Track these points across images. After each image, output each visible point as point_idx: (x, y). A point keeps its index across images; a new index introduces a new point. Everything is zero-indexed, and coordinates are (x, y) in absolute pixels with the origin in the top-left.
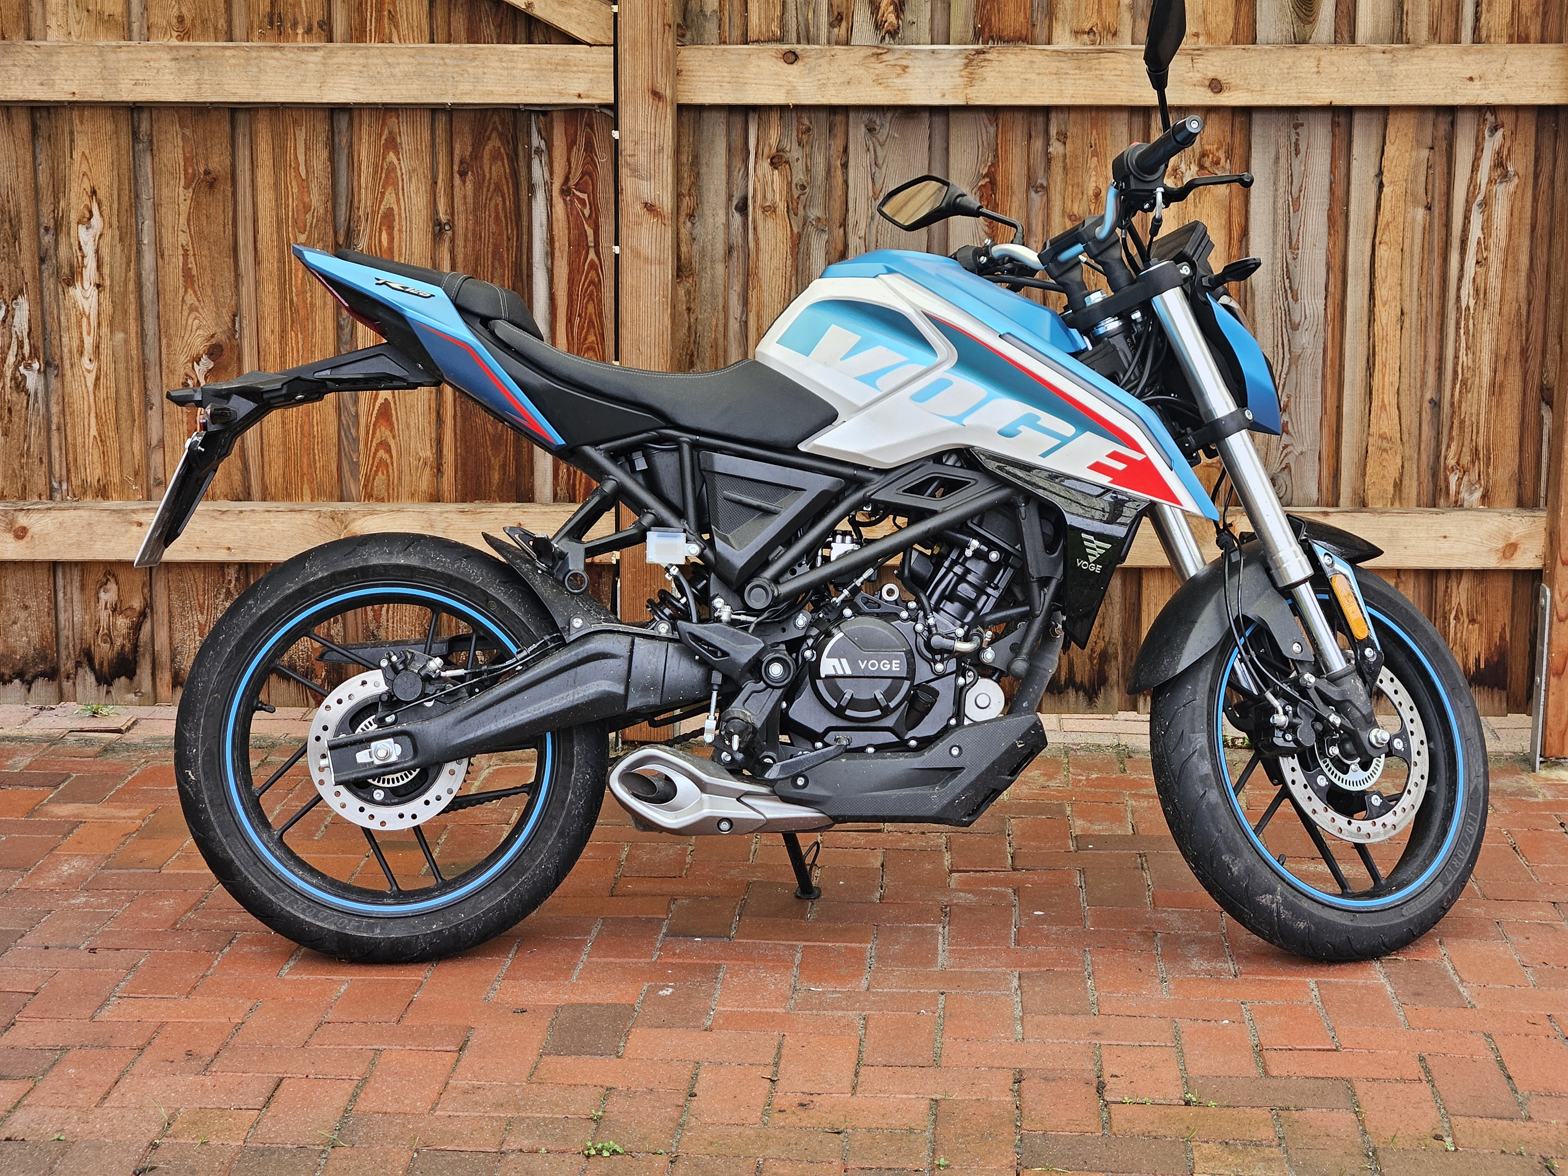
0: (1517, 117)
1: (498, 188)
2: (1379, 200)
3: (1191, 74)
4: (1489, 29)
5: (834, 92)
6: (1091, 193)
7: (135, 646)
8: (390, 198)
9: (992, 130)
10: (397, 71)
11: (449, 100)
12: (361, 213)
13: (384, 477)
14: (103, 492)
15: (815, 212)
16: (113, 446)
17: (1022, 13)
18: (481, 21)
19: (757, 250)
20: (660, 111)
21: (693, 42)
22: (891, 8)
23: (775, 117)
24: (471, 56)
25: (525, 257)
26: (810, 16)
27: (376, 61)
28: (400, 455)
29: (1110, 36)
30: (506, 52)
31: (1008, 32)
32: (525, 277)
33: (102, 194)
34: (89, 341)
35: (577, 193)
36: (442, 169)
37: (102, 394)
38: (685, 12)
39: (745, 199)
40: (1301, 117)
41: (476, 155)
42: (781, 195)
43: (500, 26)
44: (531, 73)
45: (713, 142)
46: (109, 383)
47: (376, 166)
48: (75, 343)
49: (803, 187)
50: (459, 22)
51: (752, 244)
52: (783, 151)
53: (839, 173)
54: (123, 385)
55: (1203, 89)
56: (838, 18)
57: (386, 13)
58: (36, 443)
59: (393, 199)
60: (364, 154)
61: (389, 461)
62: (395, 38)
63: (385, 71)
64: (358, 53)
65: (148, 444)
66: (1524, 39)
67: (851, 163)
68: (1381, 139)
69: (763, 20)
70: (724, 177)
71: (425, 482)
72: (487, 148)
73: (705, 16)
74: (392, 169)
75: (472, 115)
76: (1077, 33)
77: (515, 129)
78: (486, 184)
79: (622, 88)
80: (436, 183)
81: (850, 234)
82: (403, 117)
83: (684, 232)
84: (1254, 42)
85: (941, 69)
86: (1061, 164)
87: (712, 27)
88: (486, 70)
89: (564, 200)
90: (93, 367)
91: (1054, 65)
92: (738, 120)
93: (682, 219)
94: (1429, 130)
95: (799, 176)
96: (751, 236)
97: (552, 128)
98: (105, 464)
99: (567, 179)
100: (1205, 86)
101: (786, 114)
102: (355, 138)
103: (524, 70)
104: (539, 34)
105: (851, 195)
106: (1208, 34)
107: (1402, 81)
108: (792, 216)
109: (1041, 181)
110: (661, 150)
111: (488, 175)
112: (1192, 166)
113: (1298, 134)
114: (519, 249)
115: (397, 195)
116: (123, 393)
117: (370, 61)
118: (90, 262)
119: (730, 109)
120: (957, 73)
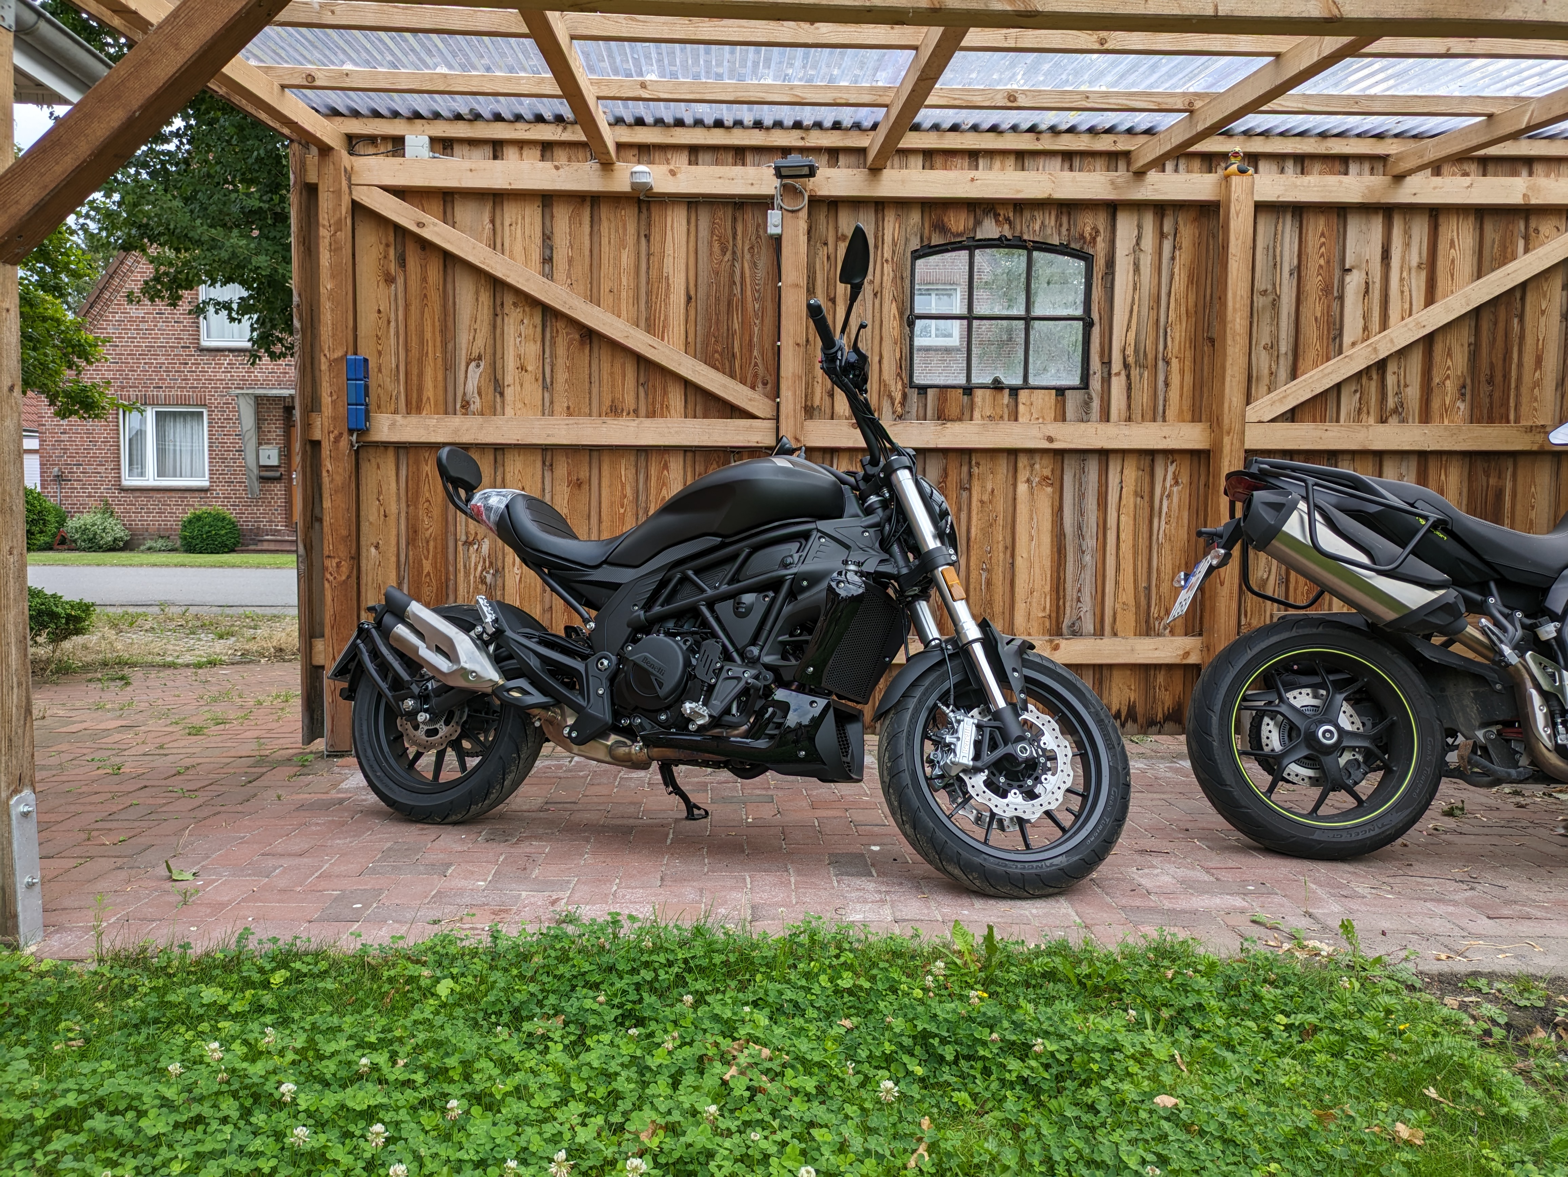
0: (1184, 455)
2: (1121, 494)
4: (1169, 416)
9: (945, 460)
11: (695, 444)
17: (958, 408)
18: (710, 410)
21: (812, 419)
23: (845, 454)
29: (998, 419)
30: (724, 422)
31: (952, 416)
38: (806, 406)
40: (1088, 455)
43: (718, 411)
44: (735, 432)
47: (658, 476)
50: (700, 411)
57: (665, 404)
60: (652, 470)
62: (670, 416)
63: (664, 430)
64: (653, 422)
66: (1183, 420)
68: (1121, 464)
74: (665, 478)
75: (706, 451)
76: (983, 416)
77: (723, 458)
82: (672, 452)
84: (1065, 420)
85: (926, 432)
86: (976, 478)
88: (714, 431)
91: (974, 430)
92: (829, 455)
94: (1143, 461)
100: (1045, 440)
102: (649, 462)
103: (731, 431)
104: (738, 415)
106: (1045, 417)
113: (1085, 462)
117: (657, 426)
119: (826, 449)
120: (932, 433)
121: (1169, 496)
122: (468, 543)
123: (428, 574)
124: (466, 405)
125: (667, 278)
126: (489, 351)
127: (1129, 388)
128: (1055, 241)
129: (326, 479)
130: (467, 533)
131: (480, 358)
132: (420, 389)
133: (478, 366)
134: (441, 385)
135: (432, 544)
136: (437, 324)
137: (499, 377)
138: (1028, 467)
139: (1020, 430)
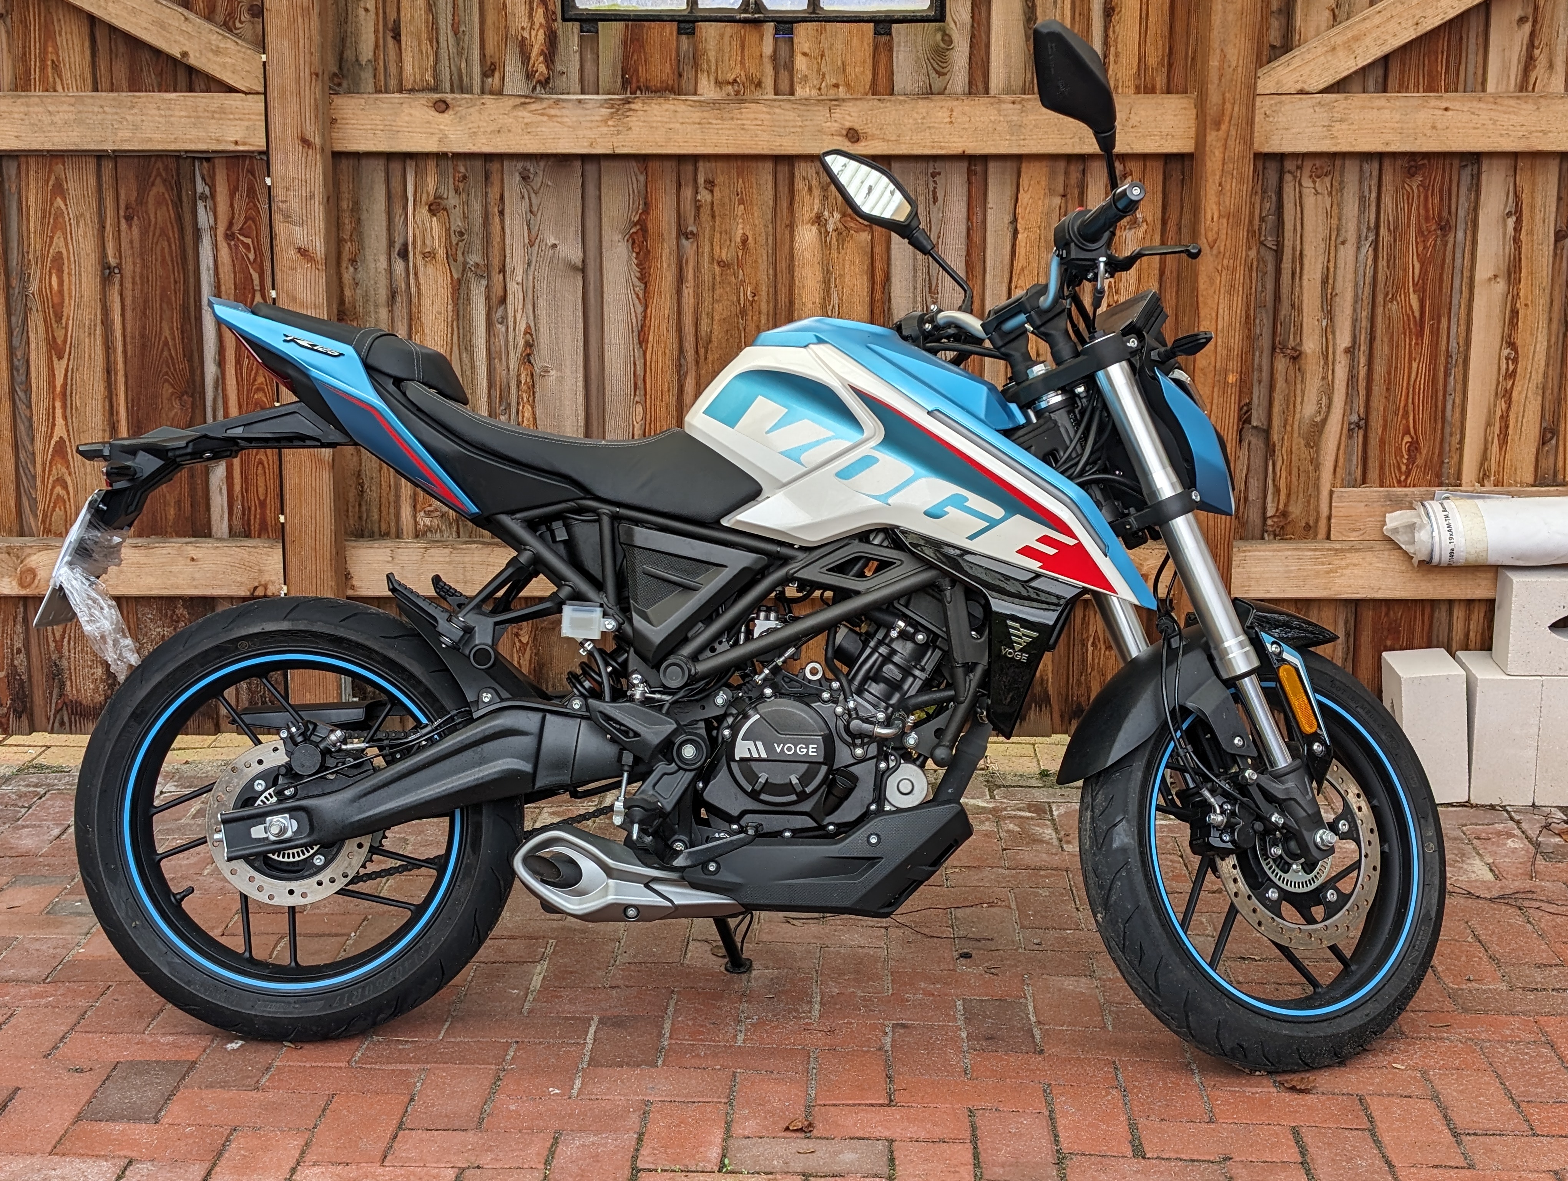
0: (1145, 165)
1: (163, 232)
2: (1014, 246)
3: (829, 124)
4: (1117, 80)
5: (484, 141)
6: (738, 240)
8: (58, 242)
9: (642, 178)
10: (56, 119)
11: (109, 147)
12: (31, 256)
13: (62, 513)
15: (474, 258)
17: (668, 65)
18: (142, 70)
19: (419, 295)
20: (309, 158)
21: (349, 92)
22: (541, 58)
23: (431, 165)
24: (129, 104)
25: (192, 300)
26: (463, 65)
27: (37, 109)
28: (76, 492)
29: (753, 88)
30: (164, 100)
31: (655, 83)
32: (193, 320)
35: (242, 238)
36: (110, 213)
38: (341, 60)
39: (406, 245)
40: (939, 166)
41: (141, 201)
42: (440, 241)
43: (161, 74)
44: (188, 120)
45: (372, 188)
47: (44, 211)
49: (462, 234)
50: (121, 71)
51: (413, 289)
52: (441, 198)
53: (497, 220)
55: (840, 138)
56: (490, 69)
57: (49, 63)
59: (62, 243)
60: (32, 200)
61: (66, 497)
62: (59, 87)
63: (46, 119)
64: (19, 101)
66: (1150, 90)
67: (507, 210)
68: (1014, 187)
69: (417, 70)
70: (384, 224)
72: (151, 193)
73: (360, 65)
74: (59, 214)
75: (136, 160)
76: (719, 84)
77: (178, 175)
78: (152, 228)
79: (272, 136)
80: (104, 227)
81: (508, 280)
82: (68, 162)
83: (347, 277)
84: (892, 93)
85: (588, 118)
86: (709, 212)
87: (367, 76)
88: (144, 118)
89: (229, 245)
91: (696, 116)
93: (344, 265)
94: (1061, 179)
95: (457, 223)
96: (412, 281)
97: (214, 174)
99: (231, 224)
100: (842, 135)
101: (443, 163)
102: (23, 184)
103: (181, 117)
104: (199, 83)
105: (508, 242)
106: (848, 86)
107: (1031, 130)
108: (451, 261)
109: (692, 228)
110: (312, 196)
111: (153, 220)
112: (835, 214)
113: (935, 182)
114: (186, 292)
115: (66, 239)
117: (31, 109)
119: (389, 157)
120: (605, 121)
127: (1031, 17)
138: (816, 192)
139: (791, 115)
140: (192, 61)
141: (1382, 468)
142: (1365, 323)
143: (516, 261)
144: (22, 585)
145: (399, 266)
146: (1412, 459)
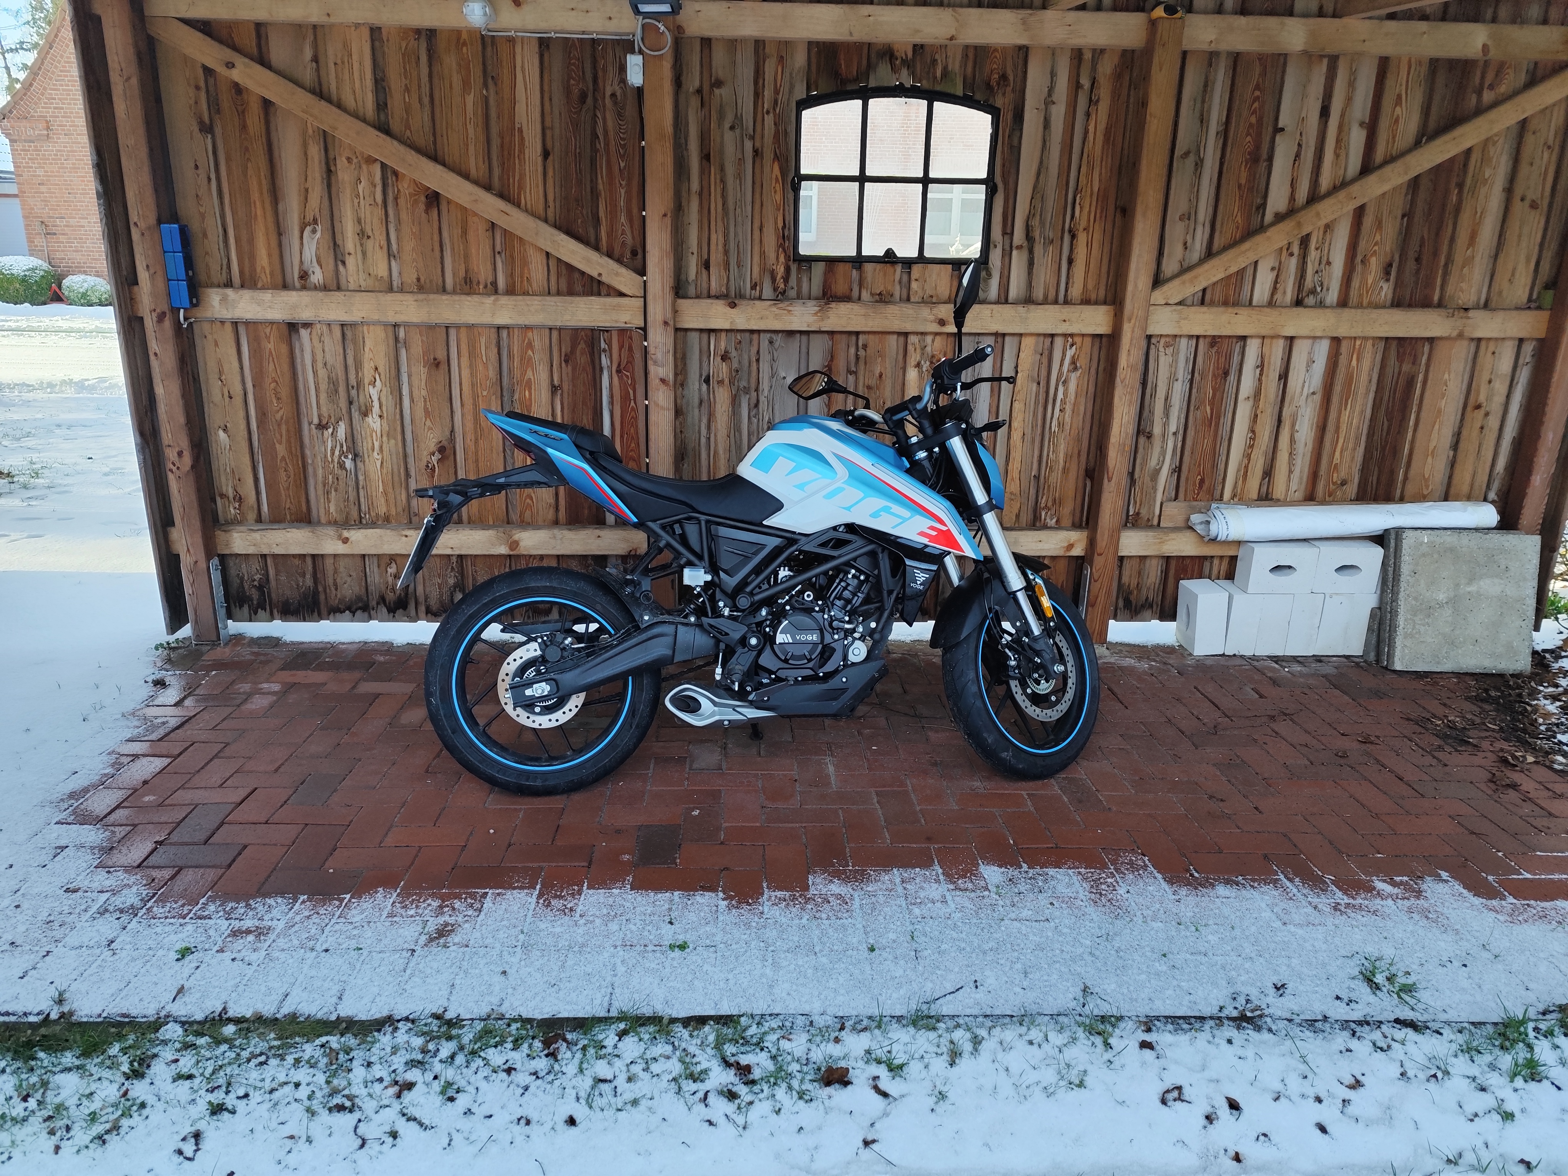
0: (1083, 339)
1: (585, 369)
3: (930, 316)
4: (1071, 298)
5: (754, 323)
6: (878, 375)
7: (407, 594)
8: (529, 374)
9: (831, 343)
10: (532, 310)
11: (558, 324)
12: (515, 381)
13: (530, 512)
14: (387, 519)
15: (743, 383)
16: (391, 497)
17: (846, 284)
18: (574, 283)
19: (715, 402)
20: (667, 331)
21: (685, 298)
22: (782, 280)
23: (723, 334)
24: (570, 303)
25: (598, 404)
26: (741, 285)
27: (521, 303)
28: (538, 502)
29: (889, 297)
30: (588, 301)
31: (839, 293)
32: (598, 413)
33: (381, 369)
34: (377, 444)
35: (625, 372)
36: (556, 359)
37: (385, 471)
38: (679, 282)
39: (708, 377)
40: (980, 338)
41: (573, 352)
42: (726, 375)
43: (586, 286)
44: (601, 310)
45: (692, 347)
46: (388, 465)
47: (522, 357)
48: (370, 445)
49: (737, 371)
50: (563, 284)
51: (712, 400)
52: (727, 352)
53: (755, 364)
54: (395, 467)
55: (935, 324)
56: (755, 287)
57: (525, 282)
58: (352, 495)
59: (531, 374)
60: (515, 351)
61: (532, 504)
62: (531, 294)
63: (526, 308)
64: (511, 301)
65: (408, 496)
67: (761, 359)
68: (1017, 350)
69: (718, 287)
70: (698, 365)
71: (551, 515)
72: (578, 349)
73: (688, 284)
74: (530, 359)
75: (572, 331)
76: (873, 295)
77: (592, 339)
78: (578, 367)
79: (649, 319)
80: (553, 366)
81: (760, 395)
82: (535, 332)
83: (679, 393)
85: (807, 312)
86: (864, 361)
87: (692, 290)
88: (577, 310)
89: (618, 376)
90: (379, 457)
91: (862, 311)
92: (705, 336)
93: (678, 386)
94: (1041, 345)
95: (735, 365)
96: (711, 396)
97: (611, 339)
98: (388, 505)
99: (619, 365)
100: (935, 322)
101: (731, 334)
102: (511, 343)
103: (597, 309)
104: (606, 292)
105: (761, 375)
106: (937, 297)
107: (1031, 321)
108: (732, 386)
109: (854, 369)
110: (668, 351)
111: (579, 362)
112: (927, 362)
114: (596, 400)
115: (533, 372)
116: (396, 470)
117: (518, 305)
118: (376, 404)
119: (701, 331)
120: (816, 314)
121: (1065, 382)
122: (322, 427)
123: (283, 458)
124: (304, 276)
125: (521, 130)
126: (326, 212)
127: (1031, 264)
128: (959, 92)
129: (154, 363)
130: (319, 416)
131: (315, 221)
132: (252, 257)
133: (314, 231)
134: (276, 252)
135: (284, 427)
136: (264, 182)
137: (339, 242)
138: (918, 351)
139: (911, 312)
140: (604, 279)
141: (1186, 491)
142: (1183, 420)
143: (765, 385)
144: (511, 549)
145: (704, 387)
146: (1201, 487)
